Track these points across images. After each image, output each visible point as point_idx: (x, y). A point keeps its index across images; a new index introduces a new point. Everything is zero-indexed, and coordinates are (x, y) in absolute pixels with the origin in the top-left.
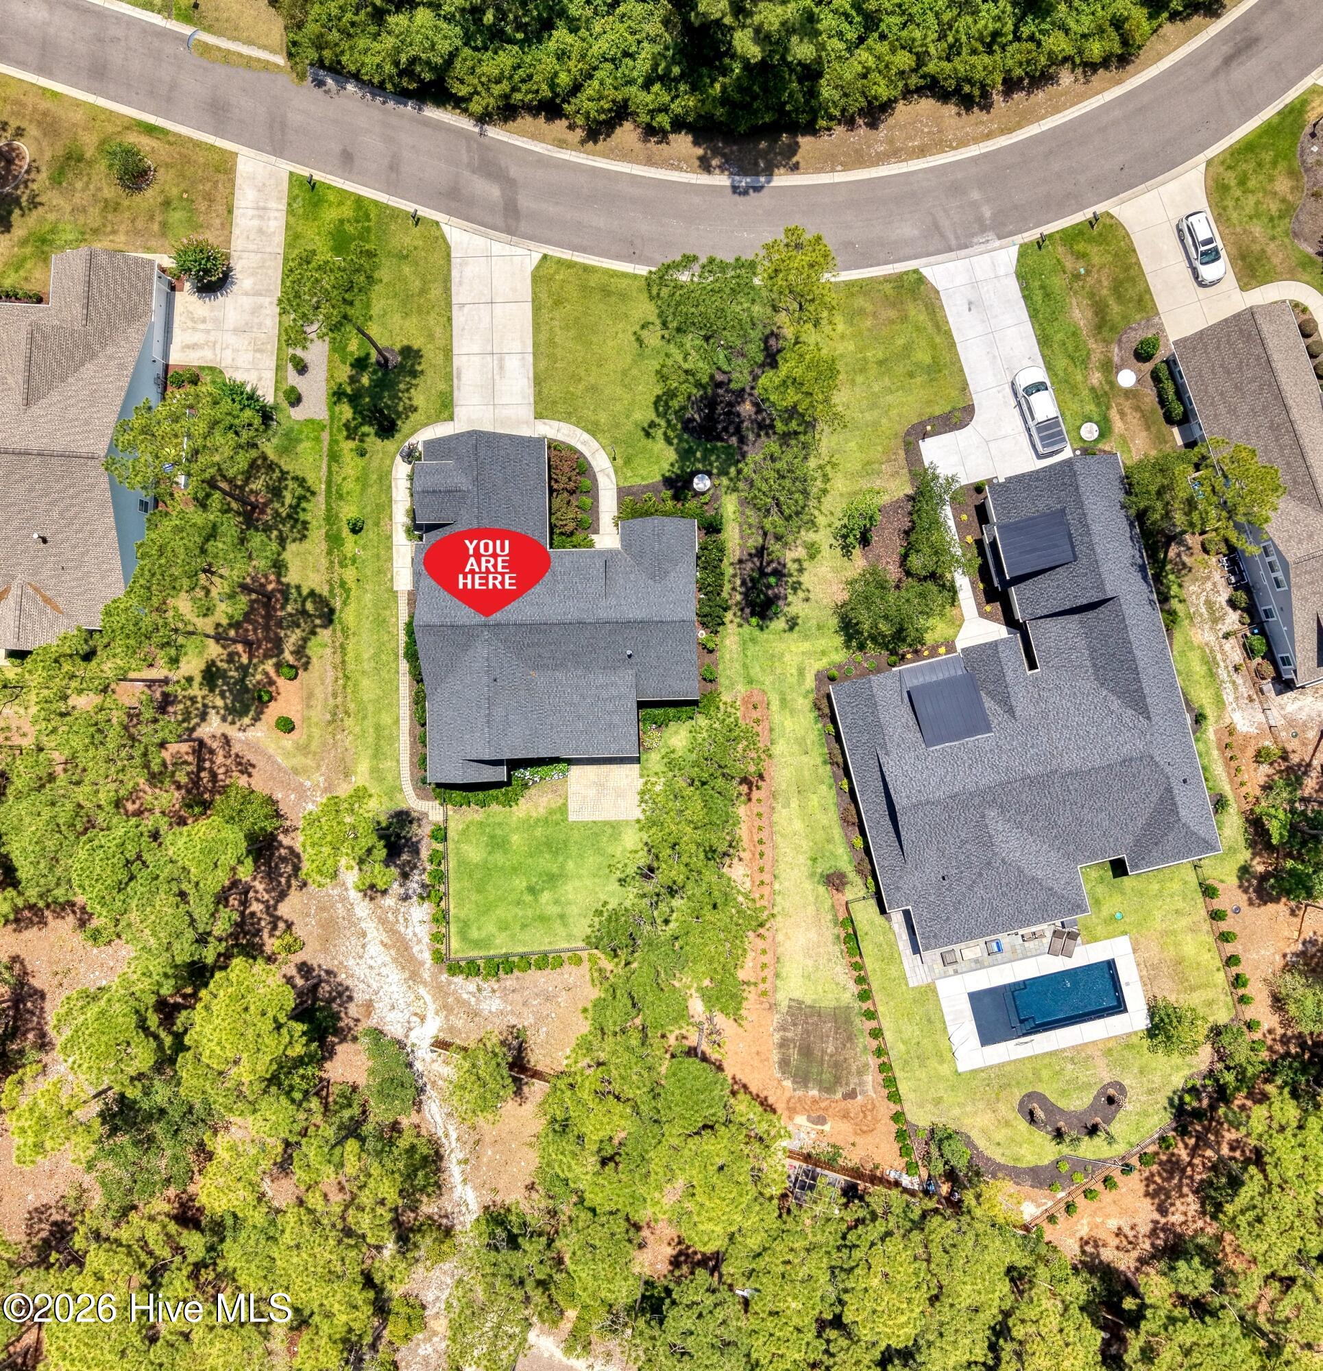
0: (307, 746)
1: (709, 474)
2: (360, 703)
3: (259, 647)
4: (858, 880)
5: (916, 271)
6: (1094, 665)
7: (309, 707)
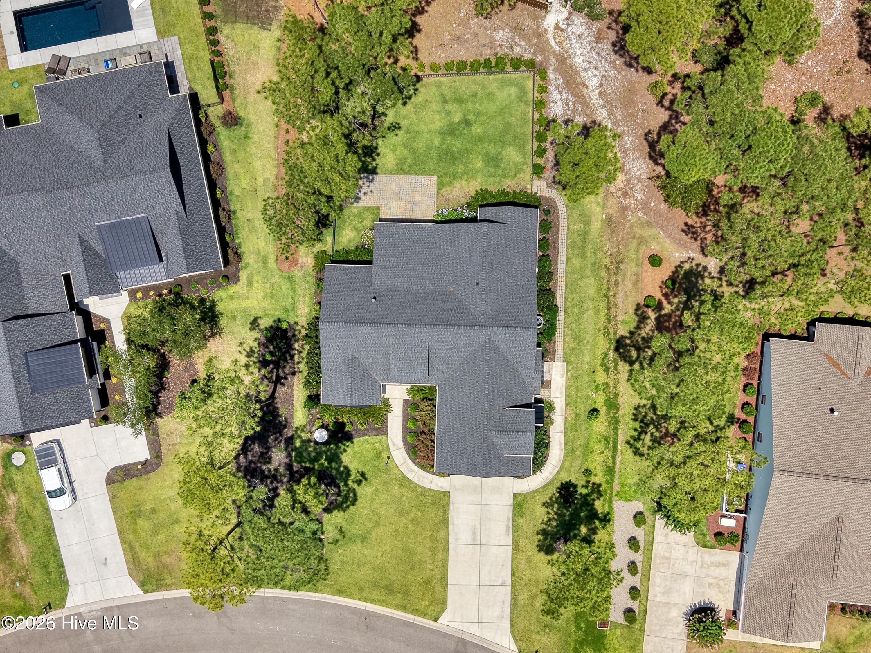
0: (639, 244)
1: (316, 443)
2: (597, 277)
3: (675, 323)
4: (213, 119)
5: (146, 592)
6: (19, 274)
7: (637, 275)
